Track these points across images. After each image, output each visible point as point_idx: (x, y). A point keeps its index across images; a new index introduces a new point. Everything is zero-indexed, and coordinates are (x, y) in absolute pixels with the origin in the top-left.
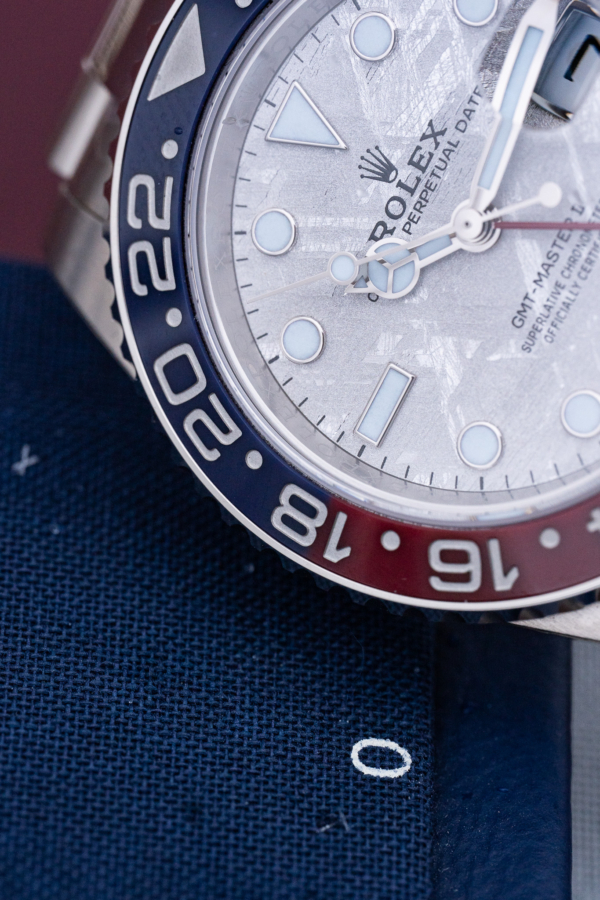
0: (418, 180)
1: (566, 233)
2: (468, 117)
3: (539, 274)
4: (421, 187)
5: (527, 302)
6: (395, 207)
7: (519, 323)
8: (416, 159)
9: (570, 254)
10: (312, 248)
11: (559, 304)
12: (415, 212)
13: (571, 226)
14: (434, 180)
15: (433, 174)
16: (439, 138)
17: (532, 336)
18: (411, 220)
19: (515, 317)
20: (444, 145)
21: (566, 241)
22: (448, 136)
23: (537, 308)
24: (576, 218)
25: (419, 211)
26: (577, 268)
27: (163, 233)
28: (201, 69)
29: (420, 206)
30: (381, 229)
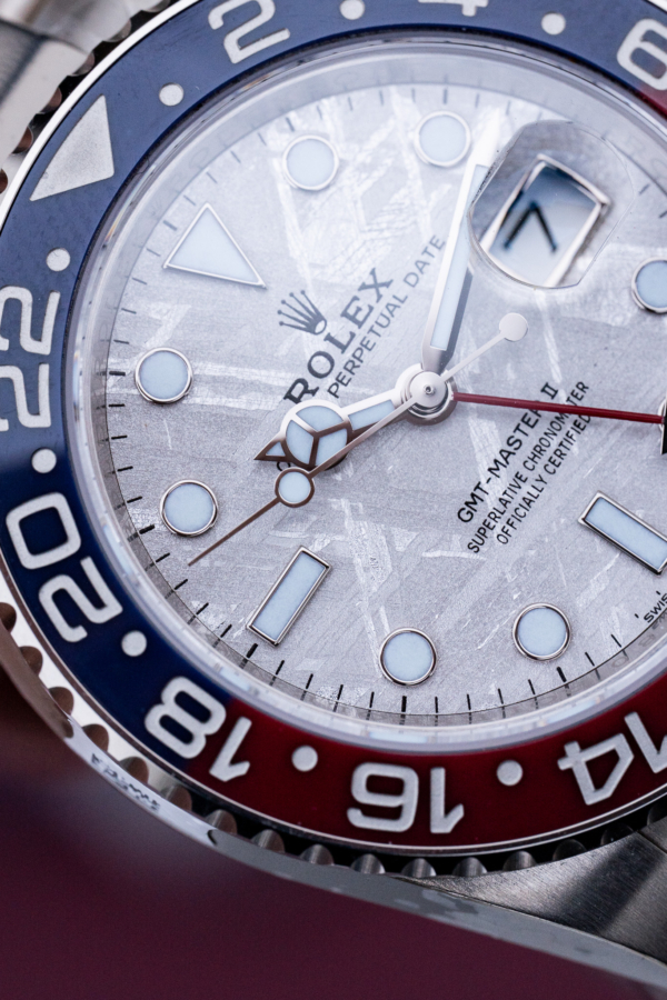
0: (353, 335)
1: (533, 416)
2: (421, 270)
3: (496, 461)
4: (356, 343)
5: (478, 492)
6: (321, 365)
7: (467, 517)
8: (351, 311)
9: (536, 442)
10: (209, 401)
11: (518, 500)
12: (345, 372)
13: (541, 409)
14: (372, 338)
15: (371, 330)
16: (383, 290)
17: (482, 532)
18: (339, 381)
19: (463, 509)
20: (387, 299)
21: (532, 427)
22: (393, 289)
23: (491, 502)
24: (547, 400)
25: (350, 371)
26: (544, 459)
27: (41, 359)
28: (107, 171)
29: (352, 367)
30: (300, 387)
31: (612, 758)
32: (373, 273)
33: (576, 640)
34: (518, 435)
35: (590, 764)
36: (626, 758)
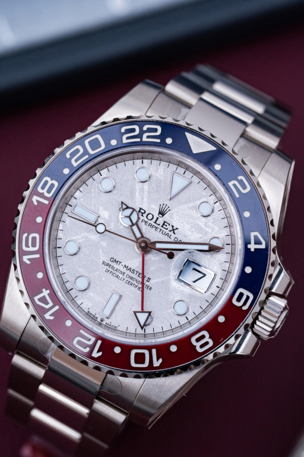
0: (159, 225)
1: (141, 276)
3: (128, 267)
4: (157, 226)
5: (119, 263)
6: (150, 217)
7: (112, 260)
9: (134, 277)
10: (137, 187)
11: (118, 274)
13: (143, 278)
16: (172, 232)
17: (108, 265)
18: (146, 222)
19: (114, 259)
20: (170, 233)
21: (138, 276)
22: (173, 235)
23: (116, 266)
24: (146, 279)
26: (130, 280)
27: (141, 139)
28: (195, 151)
29: (150, 225)
30: (143, 212)
31: (47, 303)
32: (177, 229)
33: (80, 293)
34: (135, 272)
35: (44, 297)
36: (47, 307)
